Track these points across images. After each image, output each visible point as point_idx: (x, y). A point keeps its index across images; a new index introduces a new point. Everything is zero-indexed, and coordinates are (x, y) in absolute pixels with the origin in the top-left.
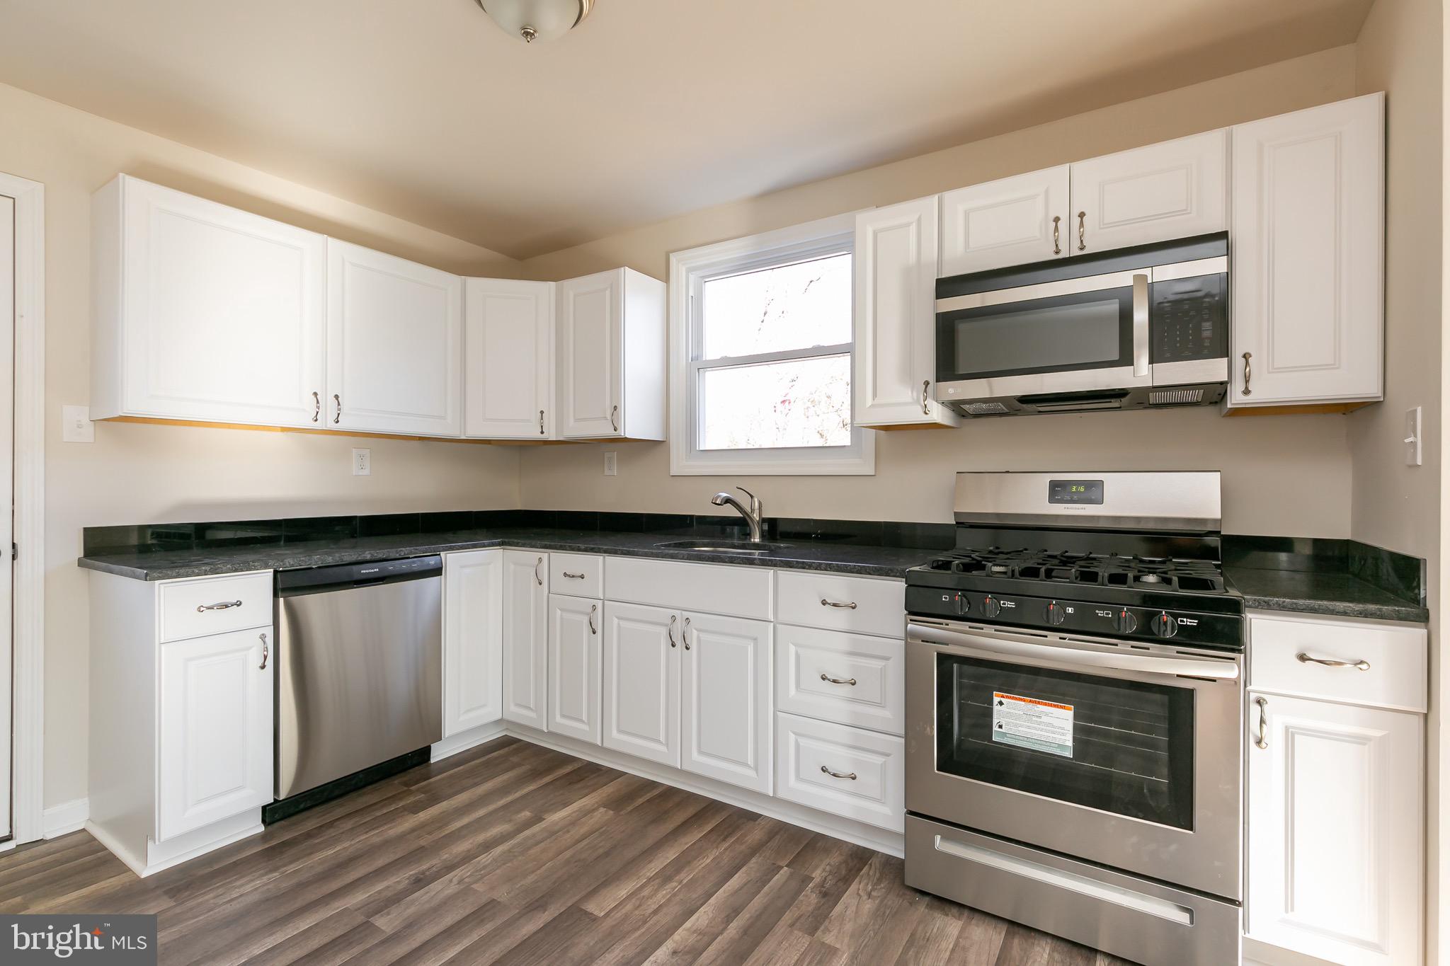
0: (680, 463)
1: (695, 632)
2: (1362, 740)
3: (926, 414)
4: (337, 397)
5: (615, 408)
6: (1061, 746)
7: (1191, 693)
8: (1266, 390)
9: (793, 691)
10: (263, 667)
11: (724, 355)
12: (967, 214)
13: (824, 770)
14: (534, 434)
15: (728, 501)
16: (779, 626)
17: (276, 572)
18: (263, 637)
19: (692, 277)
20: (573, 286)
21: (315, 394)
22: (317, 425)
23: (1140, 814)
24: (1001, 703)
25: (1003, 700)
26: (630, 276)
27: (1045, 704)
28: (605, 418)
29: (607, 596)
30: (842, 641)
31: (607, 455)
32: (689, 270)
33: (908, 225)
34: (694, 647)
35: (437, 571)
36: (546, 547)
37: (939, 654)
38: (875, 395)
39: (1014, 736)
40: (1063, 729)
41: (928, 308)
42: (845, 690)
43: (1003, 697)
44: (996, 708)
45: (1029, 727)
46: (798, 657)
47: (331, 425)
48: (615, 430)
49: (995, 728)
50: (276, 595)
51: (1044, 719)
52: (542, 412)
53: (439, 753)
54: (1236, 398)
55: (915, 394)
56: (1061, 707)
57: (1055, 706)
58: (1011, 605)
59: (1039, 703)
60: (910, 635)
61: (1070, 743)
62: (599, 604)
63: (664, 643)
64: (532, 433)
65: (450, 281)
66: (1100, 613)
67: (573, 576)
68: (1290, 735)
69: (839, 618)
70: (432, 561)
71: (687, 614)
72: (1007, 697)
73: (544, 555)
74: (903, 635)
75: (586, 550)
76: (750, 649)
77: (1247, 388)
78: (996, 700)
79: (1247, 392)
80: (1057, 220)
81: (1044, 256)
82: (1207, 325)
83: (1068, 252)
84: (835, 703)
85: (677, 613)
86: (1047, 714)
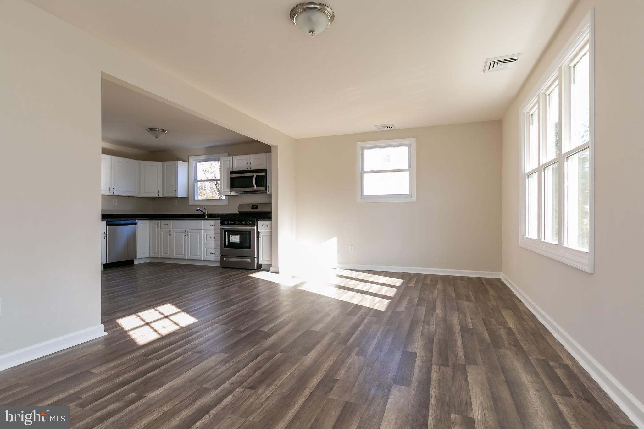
0: (191, 202)
1: (189, 233)
2: (268, 236)
4: (113, 188)
5: (176, 191)
7: (251, 231)
9: (206, 241)
10: (105, 238)
12: (236, 160)
13: (210, 253)
15: (199, 210)
16: (204, 230)
17: (106, 221)
18: (104, 233)
19: (194, 162)
20: (167, 163)
21: (109, 188)
22: (110, 194)
26: (179, 162)
28: (173, 193)
29: (173, 228)
30: (213, 231)
32: (193, 160)
33: (228, 161)
34: (189, 236)
35: (136, 224)
36: (159, 220)
37: (224, 230)
39: (233, 241)
40: (238, 239)
41: (230, 176)
42: (214, 239)
43: (232, 235)
44: (231, 237)
45: (235, 239)
46: (207, 235)
47: (112, 194)
48: (176, 195)
49: (231, 240)
50: (107, 226)
52: (159, 191)
53: (136, 262)
55: (229, 190)
57: (238, 235)
58: (233, 222)
59: (236, 235)
60: (221, 228)
61: (239, 241)
62: (171, 230)
63: (184, 236)
64: (156, 196)
65: (136, 162)
66: (242, 222)
67: (166, 224)
68: (263, 236)
70: (135, 222)
71: (188, 230)
73: (159, 221)
74: (219, 229)
75: (168, 219)
76: (199, 235)
79: (269, 192)
80: (247, 163)
81: (246, 169)
82: (262, 182)
83: (249, 169)
84: (212, 242)
85: (186, 230)
86: (236, 237)
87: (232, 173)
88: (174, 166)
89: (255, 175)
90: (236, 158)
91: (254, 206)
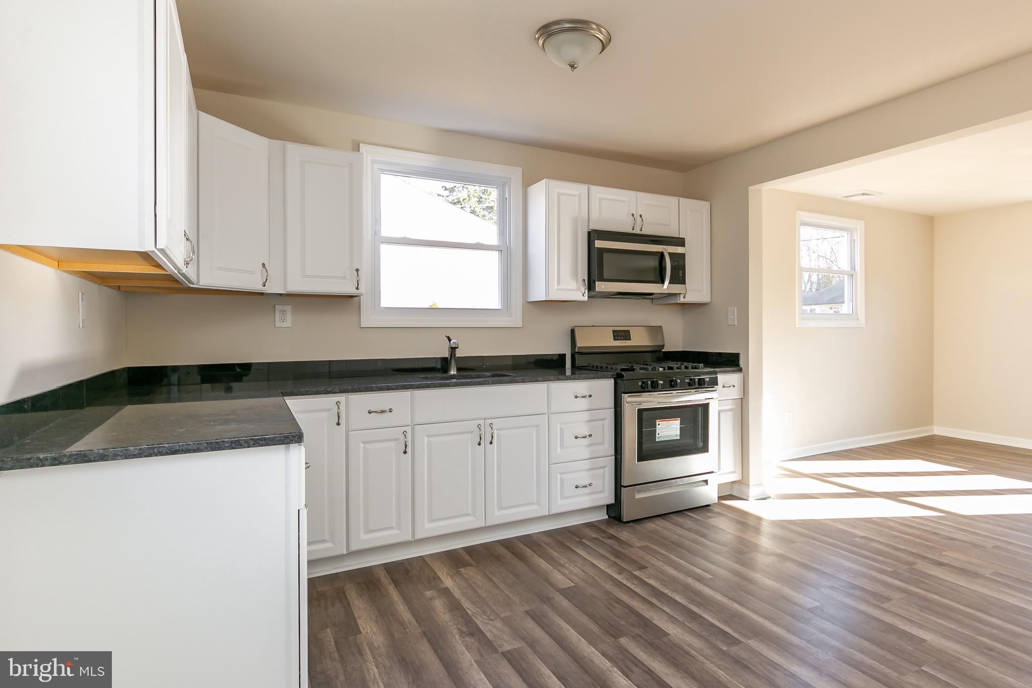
0: (369, 317)
1: (496, 432)
2: (732, 410)
3: (584, 296)
5: (357, 270)
6: (676, 435)
7: (708, 405)
8: (690, 298)
9: (559, 450)
11: (403, 236)
12: (600, 199)
13: (577, 487)
14: (257, 286)
16: (551, 415)
23: (697, 453)
24: (659, 424)
25: (660, 423)
27: (672, 421)
30: (585, 416)
31: (278, 307)
34: (495, 442)
36: (342, 391)
37: (638, 410)
38: (559, 283)
39: (664, 437)
40: (677, 428)
41: (584, 242)
42: (586, 441)
44: (657, 427)
45: (668, 431)
46: (562, 430)
48: (358, 288)
49: (657, 435)
51: (672, 426)
52: (264, 265)
54: (682, 300)
55: (577, 285)
56: (677, 421)
57: (675, 421)
58: (663, 382)
59: (669, 421)
61: (679, 433)
62: (409, 429)
63: (470, 444)
66: (686, 380)
67: (377, 412)
69: (583, 404)
71: (490, 421)
72: (661, 421)
73: (342, 398)
75: (396, 388)
76: (535, 432)
77: (685, 296)
78: (657, 423)
79: (684, 298)
80: (633, 215)
81: (629, 230)
82: (681, 272)
83: (637, 231)
84: (582, 449)
85: (482, 422)
86: (672, 424)
88: (346, 170)
89: (667, 250)
90: (599, 192)
91: (620, 334)
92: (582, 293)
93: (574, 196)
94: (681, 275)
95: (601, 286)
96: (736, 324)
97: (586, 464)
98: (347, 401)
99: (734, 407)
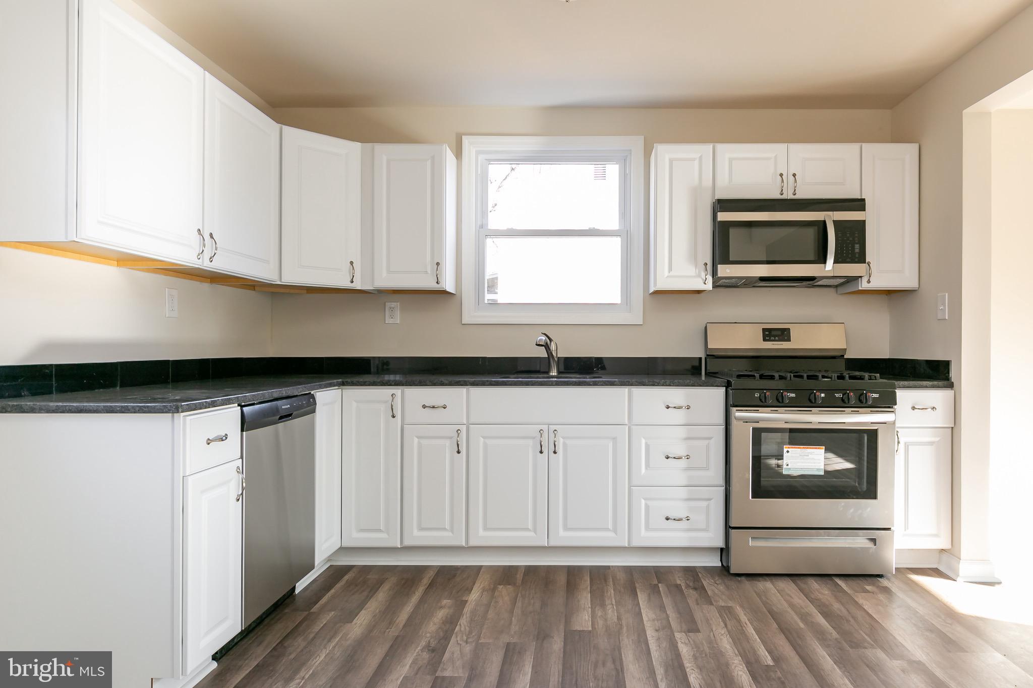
0: (470, 313)
1: (561, 440)
2: (931, 443)
3: (705, 284)
5: (437, 264)
6: (818, 470)
7: (876, 430)
8: (879, 282)
9: (643, 470)
12: (729, 159)
13: (667, 519)
14: (344, 283)
15: (545, 343)
16: (633, 427)
19: (480, 158)
22: (199, 263)
23: (855, 497)
24: (789, 452)
25: (789, 449)
26: (448, 152)
27: (811, 448)
28: (428, 272)
29: (472, 421)
30: (682, 432)
31: (388, 305)
32: (479, 153)
34: (560, 449)
36: (401, 384)
37: (753, 429)
38: (670, 269)
39: (795, 469)
40: (819, 460)
41: (708, 217)
42: (683, 463)
43: (789, 448)
44: (785, 455)
45: (802, 463)
46: (648, 446)
47: (207, 263)
48: (437, 283)
49: (785, 467)
50: (243, 432)
51: (810, 456)
52: (352, 263)
54: (864, 285)
55: (697, 271)
56: (819, 448)
57: (815, 448)
58: (793, 395)
59: (807, 448)
60: (728, 420)
61: (822, 468)
62: (464, 429)
63: (534, 451)
66: (837, 395)
67: (433, 407)
68: (907, 446)
69: (679, 416)
71: (554, 427)
72: (791, 448)
73: (398, 391)
74: (722, 422)
75: (451, 384)
76: (611, 445)
77: (869, 280)
78: (785, 450)
79: (869, 282)
80: (782, 175)
81: (777, 196)
82: (857, 246)
83: (788, 195)
84: (676, 473)
85: (545, 427)
86: (811, 453)
87: (723, 205)
88: (429, 163)
89: (830, 217)
90: (728, 152)
91: (773, 333)
92: (703, 279)
93: (694, 160)
94: (857, 250)
95: (725, 271)
96: (947, 318)
97: (683, 493)
98: (403, 393)
99: (937, 439)
